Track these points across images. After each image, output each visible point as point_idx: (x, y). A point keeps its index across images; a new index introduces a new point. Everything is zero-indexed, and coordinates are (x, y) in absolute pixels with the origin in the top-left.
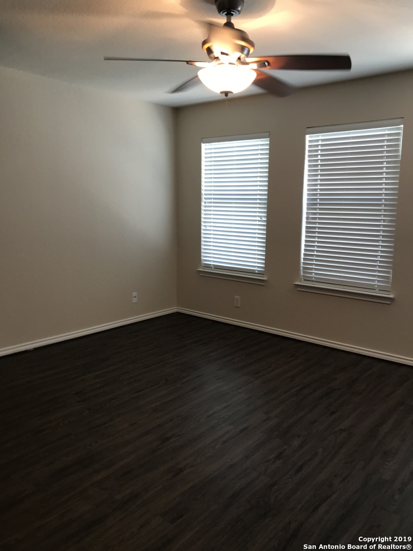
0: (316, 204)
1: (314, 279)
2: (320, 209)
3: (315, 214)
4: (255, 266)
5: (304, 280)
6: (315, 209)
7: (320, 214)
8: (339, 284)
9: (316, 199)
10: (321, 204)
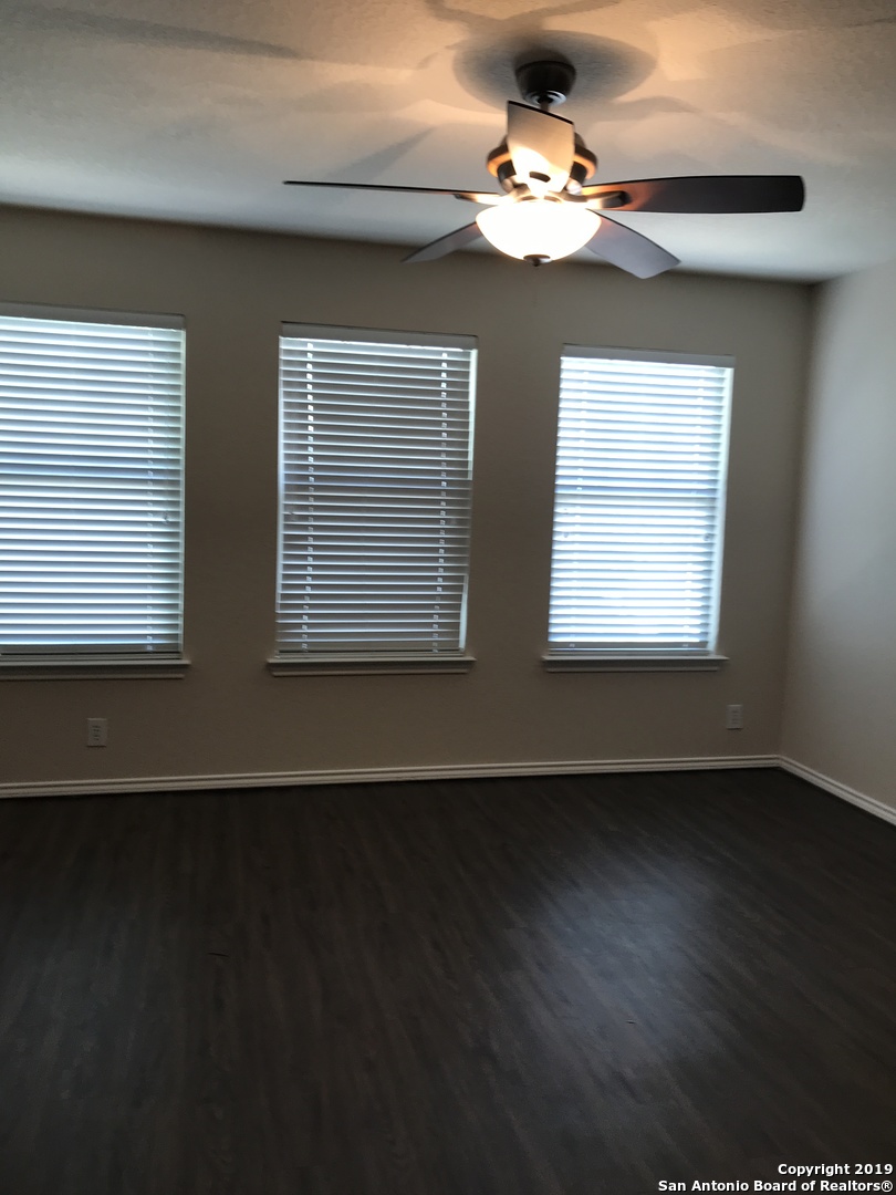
0: (306, 488)
1: (305, 647)
2: (317, 498)
3: (305, 508)
4: (144, 636)
5: (282, 652)
6: (306, 498)
7: (317, 508)
8: (365, 649)
9: (306, 477)
10: (317, 488)
